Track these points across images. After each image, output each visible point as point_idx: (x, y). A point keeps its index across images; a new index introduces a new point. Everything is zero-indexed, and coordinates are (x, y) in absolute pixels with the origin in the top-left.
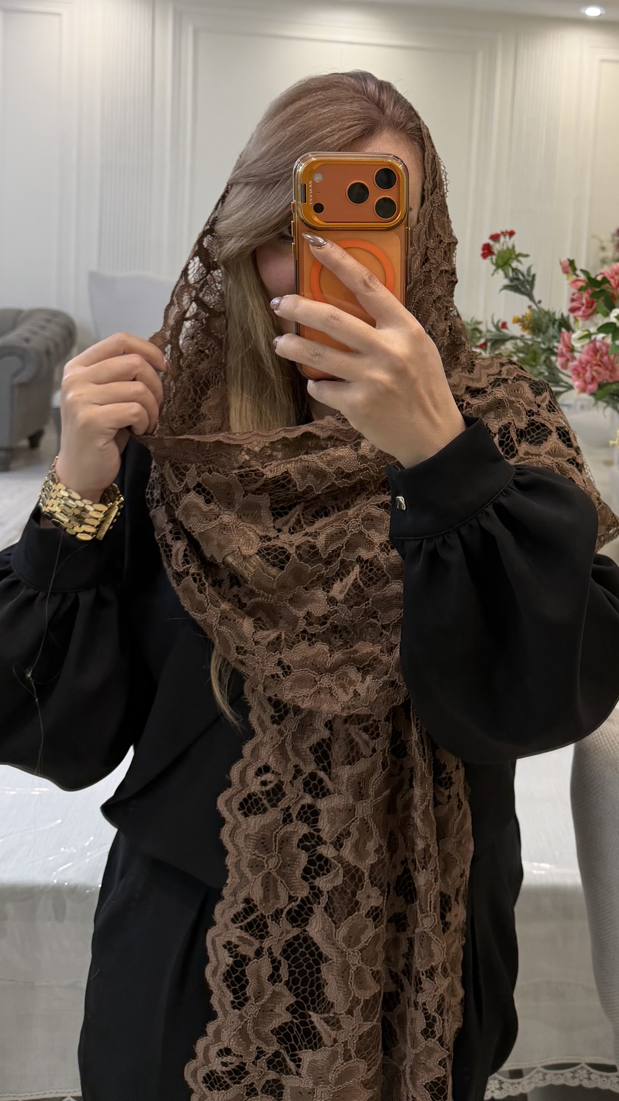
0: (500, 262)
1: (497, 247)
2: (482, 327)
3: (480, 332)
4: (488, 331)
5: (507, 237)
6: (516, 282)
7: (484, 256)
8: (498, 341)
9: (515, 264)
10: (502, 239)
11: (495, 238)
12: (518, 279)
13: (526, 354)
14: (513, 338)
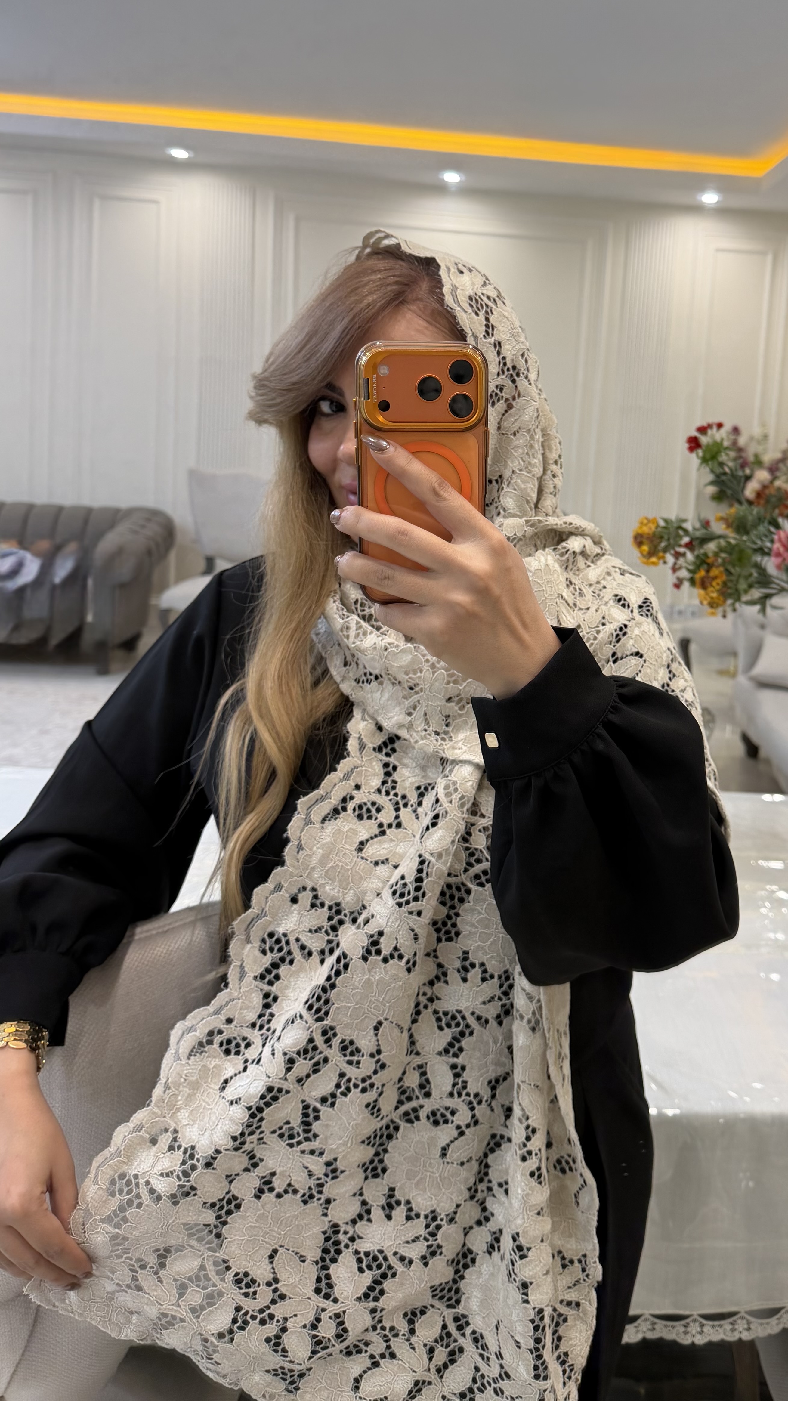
0: (708, 456)
1: (704, 440)
2: (688, 526)
3: (686, 531)
4: (695, 529)
5: (715, 428)
6: (724, 478)
7: (691, 449)
8: (704, 541)
9: (723, 458)
10: (709, 432)
11: (702, 430)
12: (725, 474)
13: (730, 554)
14: (720, 537)
